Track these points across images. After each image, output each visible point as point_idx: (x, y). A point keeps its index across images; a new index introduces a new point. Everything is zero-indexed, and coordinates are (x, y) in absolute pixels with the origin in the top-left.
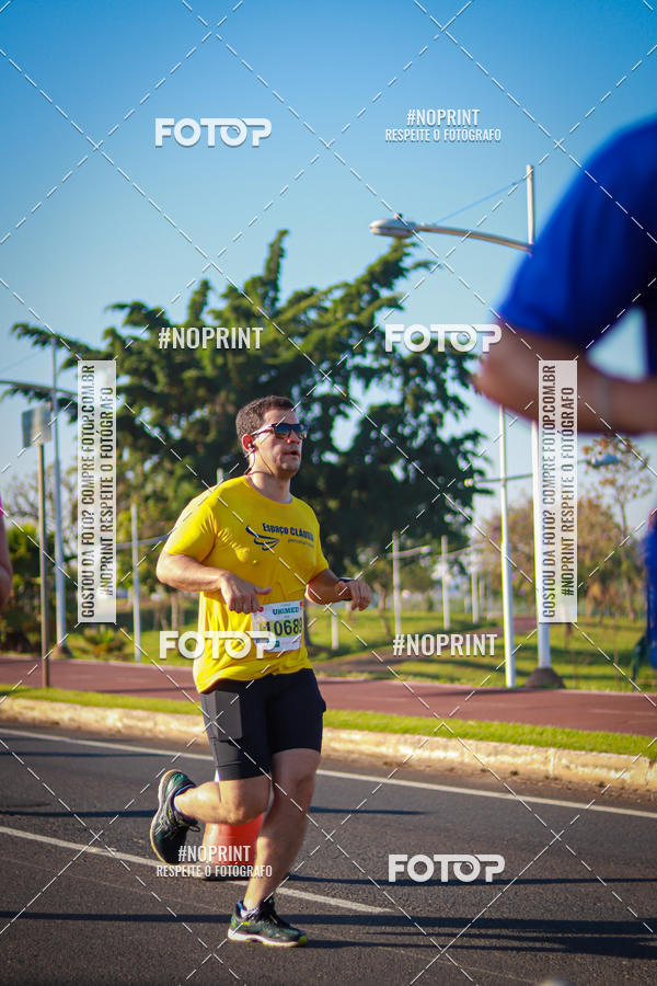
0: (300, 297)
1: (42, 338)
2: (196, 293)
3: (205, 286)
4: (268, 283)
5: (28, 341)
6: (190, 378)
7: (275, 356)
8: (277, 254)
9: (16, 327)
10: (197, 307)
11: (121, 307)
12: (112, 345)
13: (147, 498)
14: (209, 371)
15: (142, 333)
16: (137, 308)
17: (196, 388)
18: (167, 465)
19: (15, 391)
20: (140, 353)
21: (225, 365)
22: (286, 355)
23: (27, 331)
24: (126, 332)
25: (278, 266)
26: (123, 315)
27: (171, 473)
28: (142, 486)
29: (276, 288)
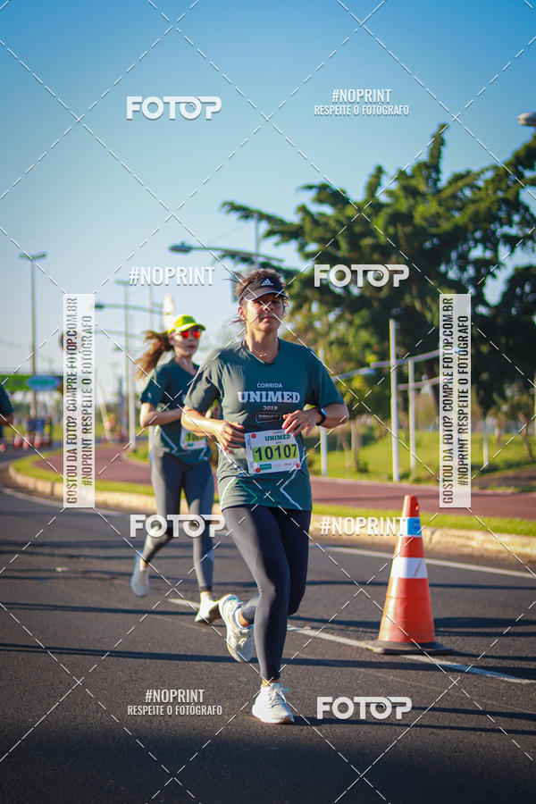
0: (458, 178)
1: (246, 213)
2: (373, 176)
3: (380, 171)
4: (431, 167)
5: (234, 216)
6: (368, 245)
7: (437, 226)
8: (439, 142)
9: (225, 204)
10: (373, 187)
11: (310, 187)
12: (303, 219)
13: (331, 344)
14: (383, 239)
15: (327, 210)
16: (323, 188)
17: (372, 253)
18: (348, 316)
19: (223, 256)
20: (326, 225)
21: (396, 234)
22: (446, 226)
23: (234, 208)
24: (315, 209)
25: (440, 152)
26: (312, 194)
27: (351, 323)
28: (327, 333)
29: (438, 171)
